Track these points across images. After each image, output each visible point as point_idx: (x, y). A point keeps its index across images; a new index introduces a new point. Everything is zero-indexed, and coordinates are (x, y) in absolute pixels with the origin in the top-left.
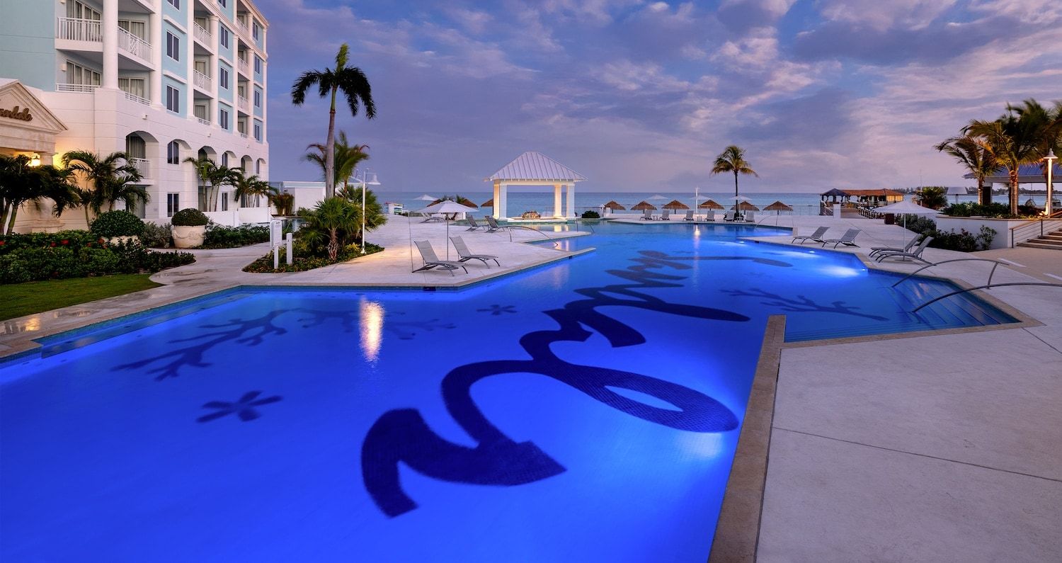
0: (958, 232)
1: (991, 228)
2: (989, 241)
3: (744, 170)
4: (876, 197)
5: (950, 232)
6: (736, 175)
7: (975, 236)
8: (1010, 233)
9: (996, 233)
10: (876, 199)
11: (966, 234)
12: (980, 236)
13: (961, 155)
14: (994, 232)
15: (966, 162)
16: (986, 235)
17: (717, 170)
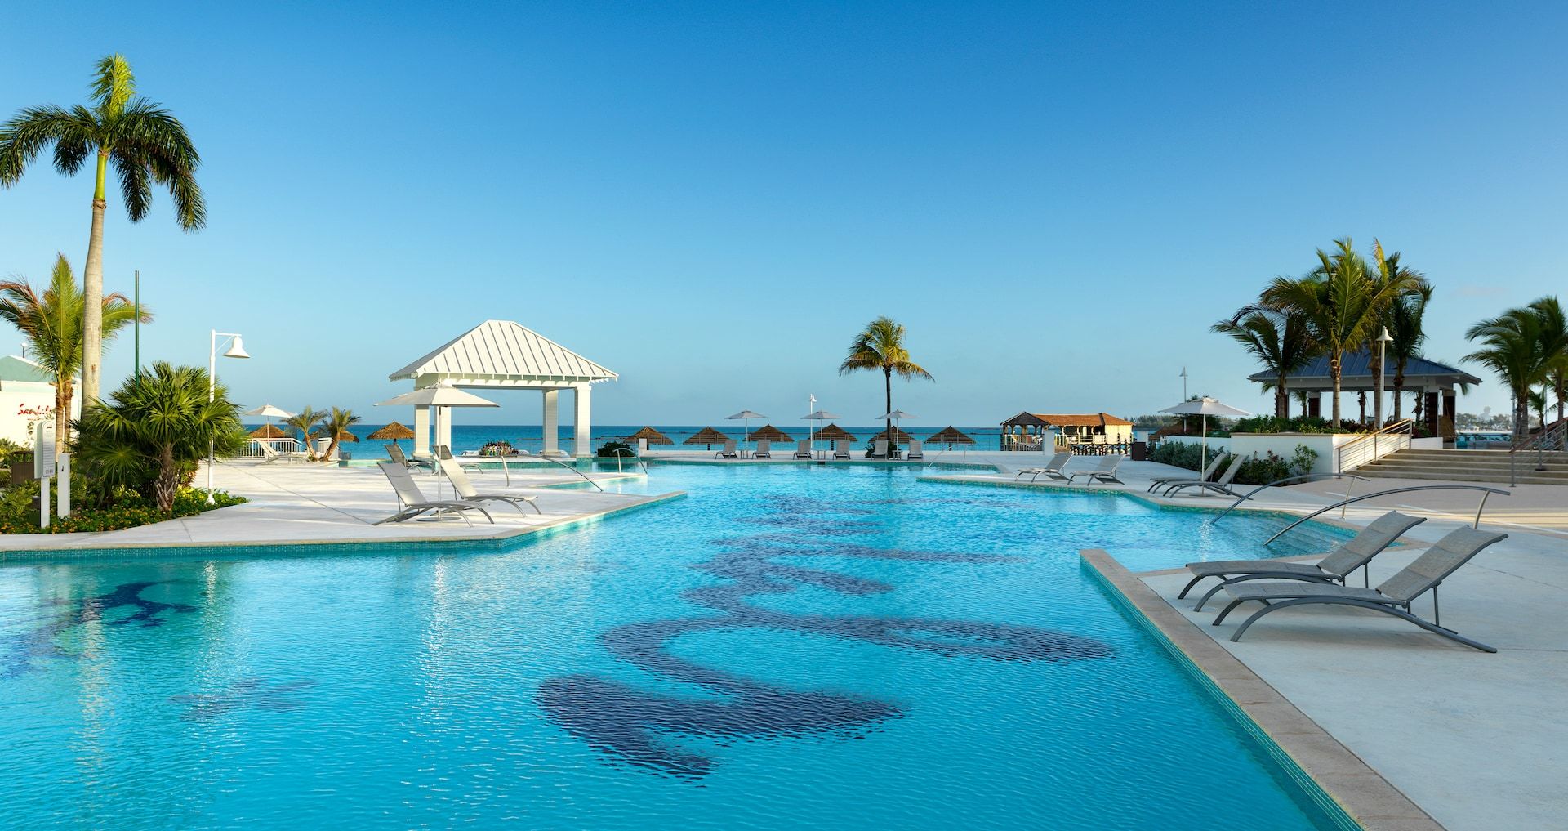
0: (1263, 456)
1: (1310, 448)
2: (1308, 469)
3: (902, 367)
4: (1089, 429)
5: (1252, 458)
6: (888, 375)
7: (1288, 460)
8: (1335, 455)
9: (1316, 456)
10: (1089, 432)
11: (1276, 458)
12: (1297, 461)
13: (1253, 340)
14: (1314, 455)
15: (1261, 350)
16: (1303, 460)
17: (853, 365)
